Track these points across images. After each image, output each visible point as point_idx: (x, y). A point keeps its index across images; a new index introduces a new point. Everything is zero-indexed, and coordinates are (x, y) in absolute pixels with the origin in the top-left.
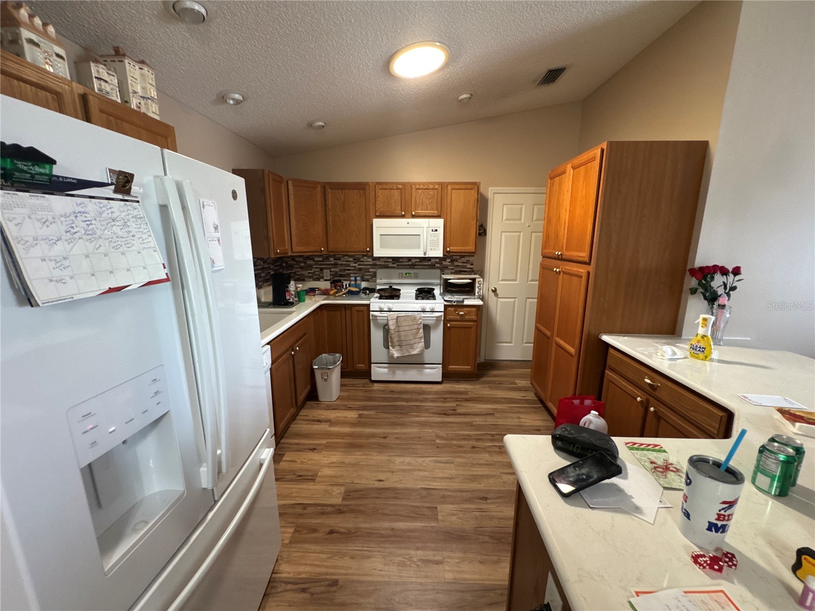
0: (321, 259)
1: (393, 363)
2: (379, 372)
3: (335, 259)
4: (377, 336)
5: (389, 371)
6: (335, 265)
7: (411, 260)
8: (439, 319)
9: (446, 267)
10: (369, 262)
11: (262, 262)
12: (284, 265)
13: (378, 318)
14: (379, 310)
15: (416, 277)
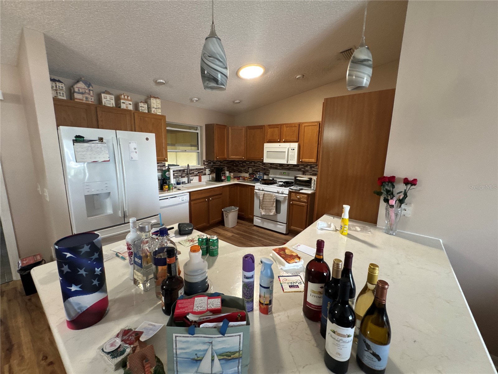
0: (248, 163)
1: (263, 218)
2: (257, 221)
3: (254, 163)
4: (256, 203)
5: (261, 221)
6: (254, 166)
7: (288, 166)
8: (285, 198)
9: (307, 171)
10: (269, 165)
11: (219, 163)
12: (235, 164)
13: (258, 193)
14: (258, 189)
15: (288, 175)
